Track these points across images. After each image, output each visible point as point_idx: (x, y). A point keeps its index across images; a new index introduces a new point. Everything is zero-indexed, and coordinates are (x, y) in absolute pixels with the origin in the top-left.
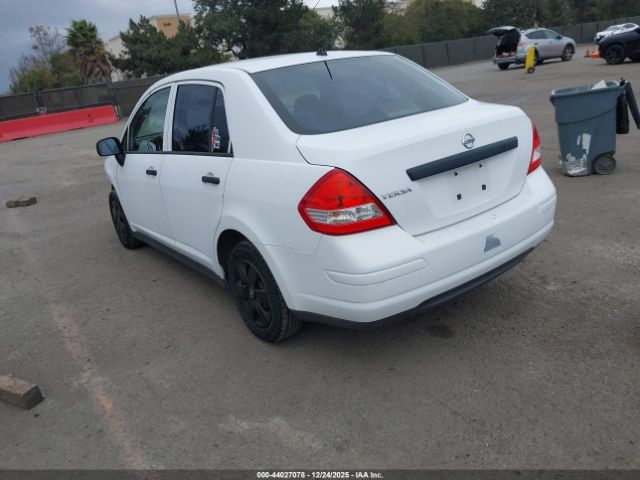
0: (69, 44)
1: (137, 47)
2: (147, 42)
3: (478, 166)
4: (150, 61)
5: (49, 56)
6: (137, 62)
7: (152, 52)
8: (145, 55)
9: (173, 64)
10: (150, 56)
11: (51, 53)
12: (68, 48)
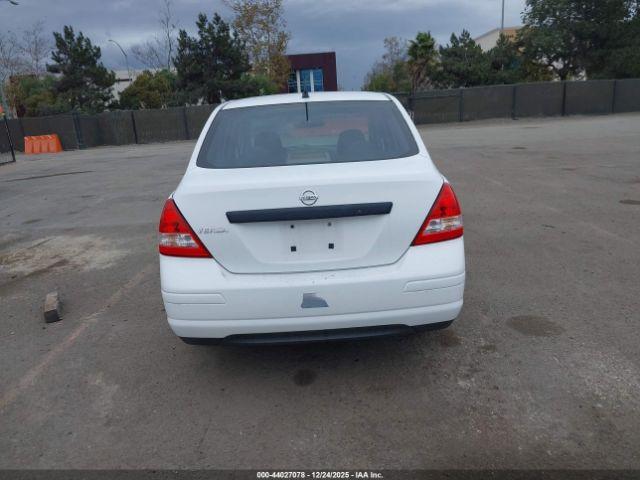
0: (409, 54)
1: (450, 60)
2: (460, 56)
3: (326, 224)
4: (457, 74)
5: (394, 64)
6: (445, 74)
7: (462, 66)
8: (454, 68)
9: (480, 78)
10: (459, 69)
11: (397, 61)
12: (408, 58)
